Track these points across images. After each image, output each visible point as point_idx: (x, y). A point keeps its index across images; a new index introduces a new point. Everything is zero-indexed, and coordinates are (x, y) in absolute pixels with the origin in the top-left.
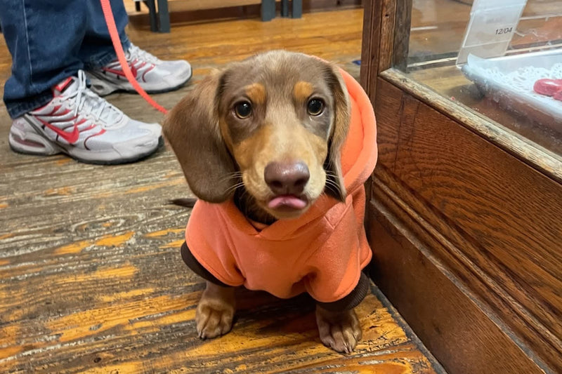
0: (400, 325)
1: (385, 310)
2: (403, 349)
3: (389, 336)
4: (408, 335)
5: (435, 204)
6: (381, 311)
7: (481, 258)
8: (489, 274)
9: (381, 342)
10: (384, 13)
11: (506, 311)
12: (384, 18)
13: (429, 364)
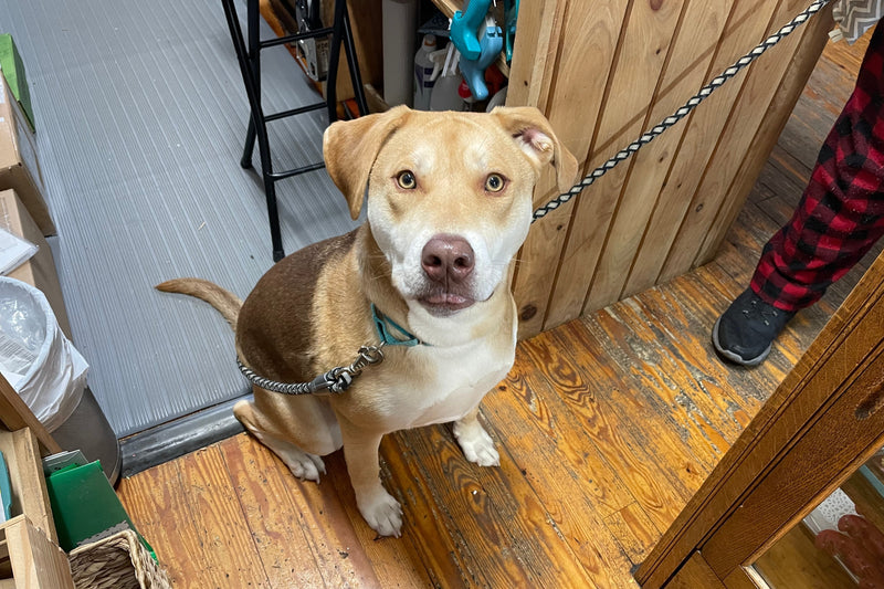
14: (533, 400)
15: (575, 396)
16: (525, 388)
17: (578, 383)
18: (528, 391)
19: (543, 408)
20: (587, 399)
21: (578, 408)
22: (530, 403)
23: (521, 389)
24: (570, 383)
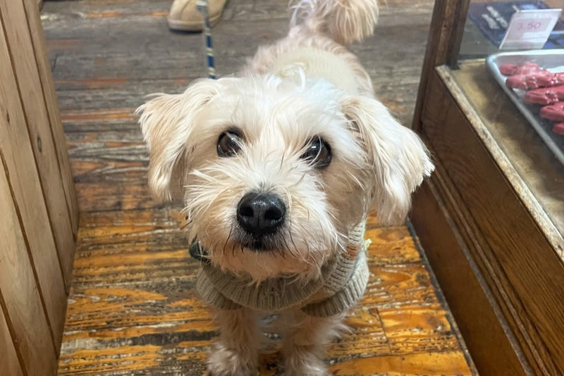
0: (419, 250)
1: (411, 238)
2: (415, 265)
3: (408, 256)
4: (421, 256)
5: (450, 173)
6: (408, 238)
7: (467, 213)
8: (469, 225)
9: (401, 259)
10: (444, 24)
11: (473, 249)
12: (443, 29)
13: (428, 278)
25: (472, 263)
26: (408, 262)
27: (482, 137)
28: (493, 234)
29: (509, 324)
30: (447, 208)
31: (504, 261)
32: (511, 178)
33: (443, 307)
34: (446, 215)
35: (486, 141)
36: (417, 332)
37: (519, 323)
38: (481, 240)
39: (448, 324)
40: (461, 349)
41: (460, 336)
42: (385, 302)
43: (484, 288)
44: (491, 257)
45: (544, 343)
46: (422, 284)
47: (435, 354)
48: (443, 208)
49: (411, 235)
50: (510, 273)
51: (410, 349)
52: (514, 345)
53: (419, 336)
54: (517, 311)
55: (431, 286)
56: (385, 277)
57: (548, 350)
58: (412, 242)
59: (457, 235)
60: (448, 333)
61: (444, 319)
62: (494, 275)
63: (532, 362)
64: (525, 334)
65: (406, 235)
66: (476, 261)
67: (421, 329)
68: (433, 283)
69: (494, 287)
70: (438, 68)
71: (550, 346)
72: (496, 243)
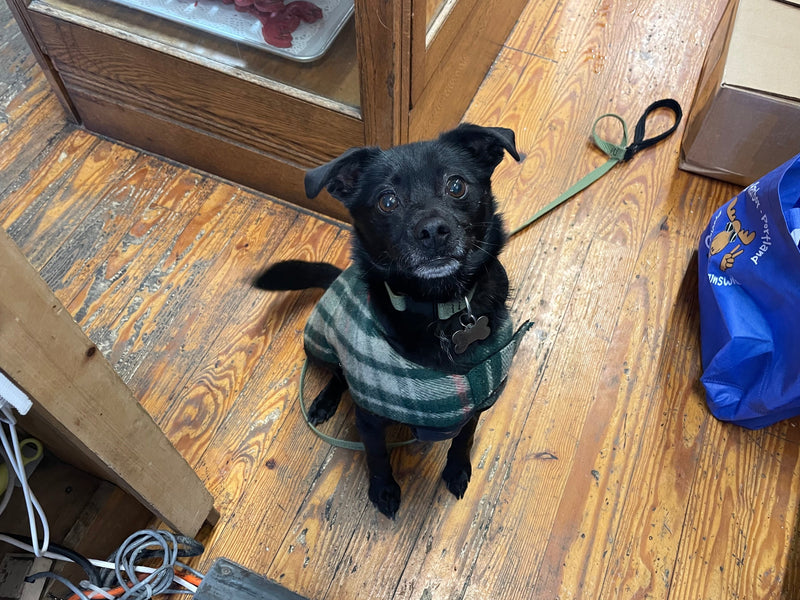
0: (129, 148)
1: (115, 145)
2: (139, 159)
3: (129, 158)
4: (136, 150)
5: (113, 77)
7: (152, 96)
8: (160, 103)
9: (127, 163)
11: (176, 116)
13: (156, 159)
14: (263, 421)
15: (225, 382)
16: (253, 440)
17: (202, 389)
18: (253, 434)
19: (267, 404)
20: (219, 369)
21: (240, 371)
22: (271, 422)
23: (258, 443)
24: (209, 399)
25: (183, 126)
26: (133, 162)
27: (124, 37)
28: (185, 95)
29: (239, 141)
30: (129, 103)
31: (207, 107)
32: (171, 53)
33: (184, 169)
34: (133, 108)
35: (129, 39)
36: (188, 195)
37: (244, 135)
38: (178, 106)
39: (198, 175)
40: (219, 181)
41: (211, 175)
42: (152, 195)
43: (205, 133)
44: (195, 111)
45: (268, 134)
46: (158, 166)
47: (211, 197)
48: (126, 105)
49: (114, 143)
50: (216, 111)
51: (197, 207)
52: (251, 149)
53: (192, 197)
54: (238, 129)
55: (164, 163)
56: (134, 182)
57: (273, 135)
58: (120, 147)
59: (155, 116)
60: (203, 180)
61: (193, 174)
62: (206, 121)
63: (268, 149)
64: (253, 138)
65: (110, 146)
66: (184, 122)
67: (189, 191)
68: (163, 160)
69: (211, 128)
70: (31, 7)
71: (272, 132)
72: (192, 100)
